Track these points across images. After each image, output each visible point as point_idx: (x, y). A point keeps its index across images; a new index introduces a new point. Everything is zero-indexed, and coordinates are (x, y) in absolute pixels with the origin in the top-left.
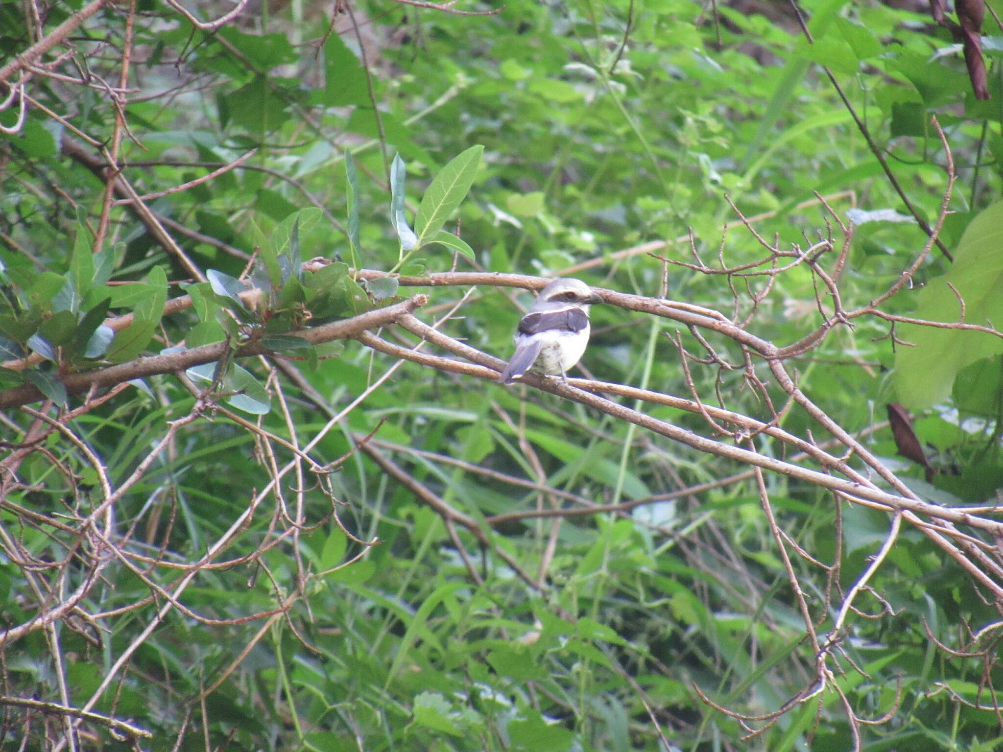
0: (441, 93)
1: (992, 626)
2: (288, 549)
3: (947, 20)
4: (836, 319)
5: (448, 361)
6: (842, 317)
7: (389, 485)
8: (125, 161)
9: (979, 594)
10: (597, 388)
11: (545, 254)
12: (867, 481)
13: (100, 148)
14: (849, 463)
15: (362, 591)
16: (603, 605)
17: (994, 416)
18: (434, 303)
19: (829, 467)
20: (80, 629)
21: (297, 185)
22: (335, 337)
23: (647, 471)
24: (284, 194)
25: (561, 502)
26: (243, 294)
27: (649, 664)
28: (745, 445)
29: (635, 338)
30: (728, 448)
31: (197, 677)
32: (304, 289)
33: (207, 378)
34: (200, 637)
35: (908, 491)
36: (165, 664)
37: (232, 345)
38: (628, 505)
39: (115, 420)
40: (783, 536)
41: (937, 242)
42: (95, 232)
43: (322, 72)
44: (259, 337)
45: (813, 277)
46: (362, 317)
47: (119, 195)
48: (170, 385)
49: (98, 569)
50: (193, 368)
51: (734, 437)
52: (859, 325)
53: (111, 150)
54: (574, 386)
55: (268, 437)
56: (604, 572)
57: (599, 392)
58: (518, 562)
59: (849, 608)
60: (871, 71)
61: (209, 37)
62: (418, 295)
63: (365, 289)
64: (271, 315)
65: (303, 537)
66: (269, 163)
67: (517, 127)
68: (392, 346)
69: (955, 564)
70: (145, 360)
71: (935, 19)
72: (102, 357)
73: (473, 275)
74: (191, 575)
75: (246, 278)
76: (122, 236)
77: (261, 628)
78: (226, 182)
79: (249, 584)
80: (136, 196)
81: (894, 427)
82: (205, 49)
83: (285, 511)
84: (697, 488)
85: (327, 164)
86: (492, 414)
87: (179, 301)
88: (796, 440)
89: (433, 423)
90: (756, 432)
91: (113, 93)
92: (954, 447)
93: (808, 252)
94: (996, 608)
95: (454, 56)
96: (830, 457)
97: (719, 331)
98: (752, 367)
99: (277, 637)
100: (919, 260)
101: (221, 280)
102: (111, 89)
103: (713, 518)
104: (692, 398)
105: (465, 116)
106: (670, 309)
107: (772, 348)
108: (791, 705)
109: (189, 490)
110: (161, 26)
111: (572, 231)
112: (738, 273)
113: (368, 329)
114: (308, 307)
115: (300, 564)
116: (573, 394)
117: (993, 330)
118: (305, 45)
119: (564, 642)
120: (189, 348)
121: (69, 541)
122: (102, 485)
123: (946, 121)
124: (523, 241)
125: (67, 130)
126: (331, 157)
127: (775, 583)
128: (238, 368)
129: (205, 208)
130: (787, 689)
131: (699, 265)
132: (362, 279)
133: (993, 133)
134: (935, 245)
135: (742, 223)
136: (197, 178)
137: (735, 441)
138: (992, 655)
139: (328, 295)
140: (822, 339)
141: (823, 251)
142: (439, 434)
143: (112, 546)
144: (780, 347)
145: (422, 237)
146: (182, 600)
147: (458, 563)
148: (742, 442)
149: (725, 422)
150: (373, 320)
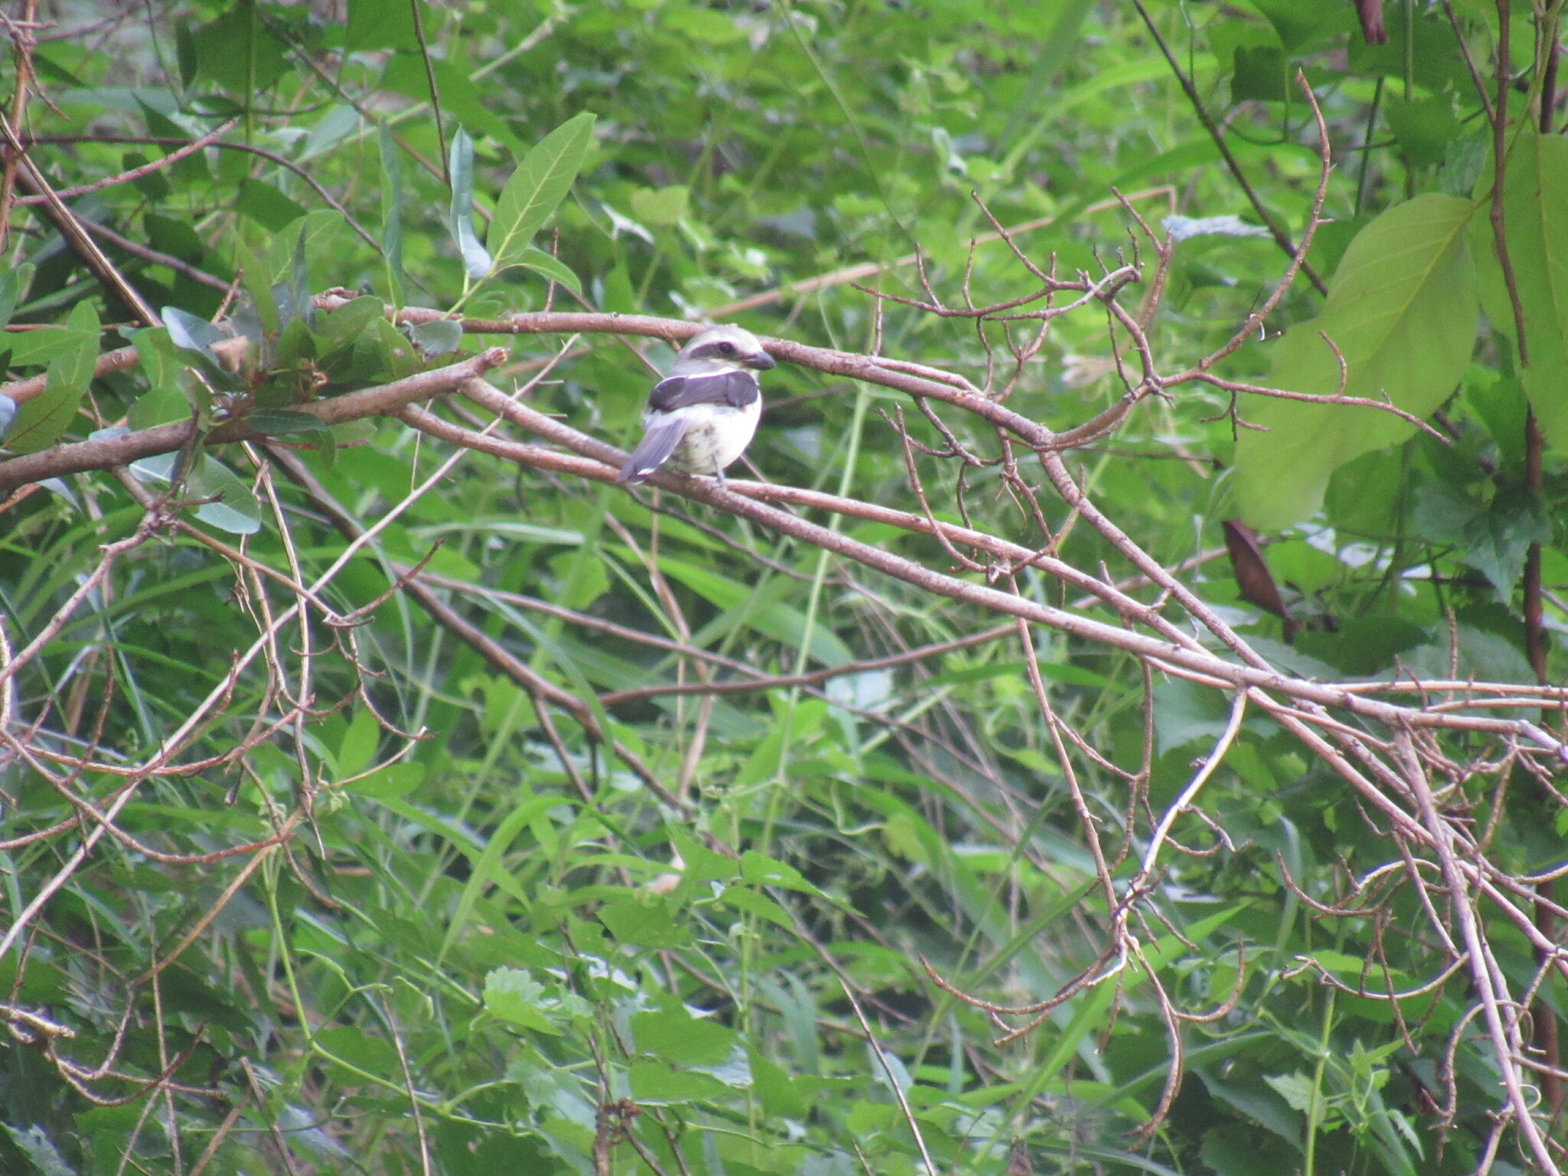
0: (528, 30)
1: (1385, 868)
2: (287, 743)
4: (1144, 388)
5: (539, 451)
6: (1154, 385)
7: (445, 641)
8: (33, 135)
9: (1366, 817)
10: (771, 495)
11: (691, 282)
12: (1192, 641)
14: (1163, 612)
15: (403, 809)
16: (779, 831)
17: (1390, 540)
18: (515, 358)
19: (1131, 619)
21: (302, 173)
22: (363, 414)
23: (847, 622)
24: (283, 187)
25: (714, 670)
26: (220, 346)
27: (850, 923)
28: (1002, 584)
29: (829, 414)
30: (975, 588)
31: (145, 943)
32: (314, 337)
33: (162, 478)
34: (150, 881)
35: (1256, 657)
36: (94, 923)
37: (202, 425)
38: (819, 674)
39: (18, 542)
40: (1060, 726)
41: (1303, 267)
44: (243, 413)
45: (1110, 322)
46: (405, 382)
47: (23, 187)
48: (102, 487)
50: (140, 461)
51: (987, 571)
52: (1179, 395)
53: (11, 117)
54: (736, 491)
55: (258, 570)
56: (781, 780)
57: (775, 501)
58: (647, 765)
59: (1164, 840)
62: (492, 348)
63: (410, 338)
64: (262, 379)
65: (310, 724)
66: (259, 138)
67: (647, 83)
68: (452, 428)
69: (1327, 768)
70: (65, 448)
73: (578, 316)
74: (135, 784)
75: (222, 319)
76: (28, 253)
77: (244, 866)
78: (192, 168)
79: (227, 800)
80: (49, 190)
81: (1234, 555)
83: (283, 686)
84: (926, 650)
85: (350, 140)
86: (607, 532)
87: (119, 356)
88: (1082, 576)
89: (515, 547)
90: (1020, 563)
91: (14, 29)
92: (1328, 588)
93: (1102, 283)
94: (1393, 841)
96: (1134, 604)
97: (962, 406)
98: (1013, 463)
99: (270, 881)
100: (1274, 297)
101: (185, 324)
102: (11, 23)
103: (950, 697)
104: (919, 508)
105: (562, 66)
106: (887, 371)
107: (1045, 432)
108: (1071, 990)
109: (135, 649)
111: (732, 246)
112: (992, 315)
113: (413, 401)
114: (321, 366)
115: (306, 766)
116: (735, 504)
117: (1390, 406)
119: (718, 890)
120: (133, 429)
123: (1318, 78)
124: (656, 262)
126: (356, 128)
127: (1048, 799)
128: (210, 462)
129: (159, 208)
130: (1066, 964)
131: (932, 303)
132: (405, 322)
133: (1391, 95)
134: (1301, 273)
135: (999, 236)
136: (147, 163)
137: (987, 579)
138: (1385, 914)
139: (352, 347)
140: (1123, 418)
141: (1126, 281)
142: (523, 564)
143: (13, 740)
144: (1056, 432)
145: (498, 257)
146: (121, 821)
147: (552, 765)
148: (997, 580)
149: (971, 549)
150: (422, 387)
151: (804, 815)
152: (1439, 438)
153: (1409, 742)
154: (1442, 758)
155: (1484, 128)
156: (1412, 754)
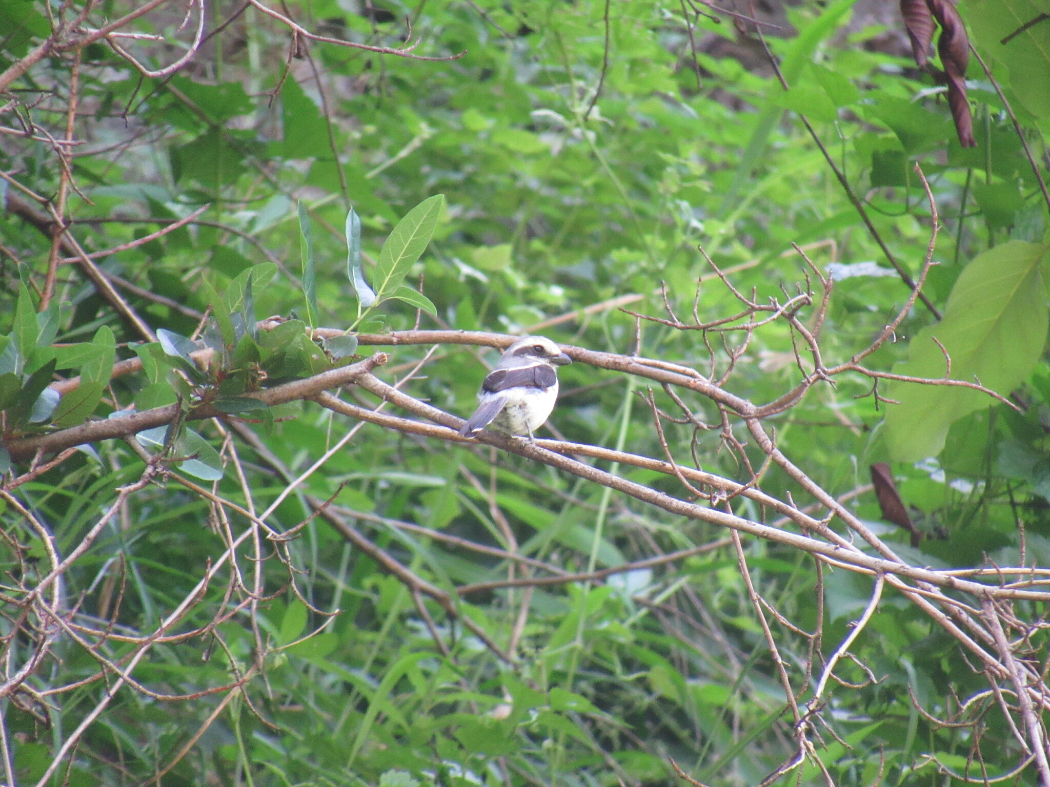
0: (403, 145)
1: (980, 695)
2: (247, 623)
3: (929, 65)
4: (816, 375)
5: (410, 422)
6: (822, 373)
7: (352, 553)
8: (72, 218)
9: (967, 661)
10: (566, 449)
11: (512, 309)
12: (850, 545)
13: (46, 204)
14: (831, 525)
15: (325, 665)
16: (578, 678)
17: (982, 478)
18: (398, 361)
19: (809, 530)
20: (27, 707)
21: (254, 242)
22: (292, 398)
23: (620, 535)
24: (241, 251)
25: (533, 571)
26: (195, 354)
27: (624, 738)
28: (721, 507)
29: (605, 396)
30: (702, 509)
31: (152, 757)
32: (259, 348)
33: (158, 443)
34: (154, 715)
35: (893, 555)
36: (118, 745)
37: (184, 407)
38: (603, 573)
39: (65, 488)
40: (762, 602)
41: (920, 296)
42: (41, 292)
43: (279, 124)
44: (212, 399)
45: (791, 332)
46: (319, 377)
47: (66, 252)
48: (120, 451)
49: (46, 643)
50: (142, 432)
51: (710, 499)
52: (840, 379)
53: (56, 206)
54: (542, 447)
55: (223, 504)
56: (578, 644)
57: (569, 453)
58: (489, 634)
59: (830, 676)
60: (851, 118)
61: (160, 86)
62: (378, 353)
63: (323, 348)
64: (224, 376)
65: (261, 609)
66: (225, 219)
67: (480, 180)
68: (352, 407)
69: (942, 631)
70: (93, 423)
71: (918, 64)
72: (48, 421)
73: (436, 333)
74: (143, 650)
75: (198, 338)
76: (71, 296)
77: (218, 705)
78: (179, 238)
79: (204, 658)
80: (83, 254)
81: (878, 491)
82: (156, 99)
83: (240, 581)
84: (675, 555)
85: (286, 219)
86: (460, 478)
87: (130, 364)
88: (775, 502)
89: (397, 489)
90: (733, 494)
91: (57, 145)
92: (940, 510)
93: (786, 306)
94: (986, 677)
95: (414, 106)
96: (811, 520)
97: (694, 389)
98: (729, 427)
99: (235, 715)
100: (902, 314)
101: (172, 340)
102: (55, 141)
103: (690, 583)
104: (667, 460)
105: (426, 169)
106: (643, 367)
107: (750, 407)
108: (771, 779)
109: (142, 560)
110: (110, 76)
111: (540, 286)
112: (713, 328)
113: (326, 389)
114: (263, 367)
115: (258, 638)
116: (541, 455)
117: (980, 387)
118: (262, 95)
119: (534, 716)
120: (138, 411)
121: (15, 615)
122: (49, 555)
123: (929, 170)
124: (488, 297)
125: (11, 185)
126: (289, 212)
127: (754, 653)
128: (190, 433)
129: (157, 266)
130: (767, 761)
131: (674, 321)
132: (320, 337)
133: (978, 181)
134: (919, 299)
135: (717, 276)
136: (148, 234)
137: (711, 503)
138: (981, 726)
139: (284, 354)
140: (802, 396)
141: (803, 304)
142: (402, 500)
143: (60, 620)
144: (757, 406)
145: (380, 293)
146: (134, 675)
147: (425, 635)
148: (718, 504)
149: (700, 484)
150: (331, 380)
151: (593, 667)
152: (1013, 408)
153: (993, 608)
154: (1015, 620)
155: (1040, 202)
156: (995, 617)
